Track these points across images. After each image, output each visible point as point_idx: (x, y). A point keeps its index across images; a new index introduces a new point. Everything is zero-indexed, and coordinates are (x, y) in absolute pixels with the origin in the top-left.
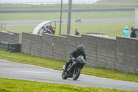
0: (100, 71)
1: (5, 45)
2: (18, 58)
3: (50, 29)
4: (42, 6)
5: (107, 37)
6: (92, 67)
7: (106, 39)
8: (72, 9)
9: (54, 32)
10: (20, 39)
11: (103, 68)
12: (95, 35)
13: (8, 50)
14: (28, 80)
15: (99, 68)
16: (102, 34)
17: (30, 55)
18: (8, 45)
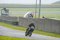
1: (11, 22)
2: (17, 28)
3: (31, 15)
5: (56, 19)
6: (49, 32)
7: (55, 20)
8: (41, 7)
9: (33, 17)
11: (54, 33)
12: (51, 18)
13: (13, 24)
14: (21, 37)
15: (52, 33)
16: (54, 18)
17: (22, 27)
18: (13, 22)
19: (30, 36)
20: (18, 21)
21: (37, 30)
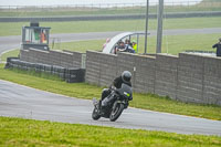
0: (209, 110)
1: (59, 71)
4: (115, 10)
10: (83, 62)
11: (214, 105)
15: (208, 105)
18: (65, 71)
20: (83, 67)
21: (153, 96)
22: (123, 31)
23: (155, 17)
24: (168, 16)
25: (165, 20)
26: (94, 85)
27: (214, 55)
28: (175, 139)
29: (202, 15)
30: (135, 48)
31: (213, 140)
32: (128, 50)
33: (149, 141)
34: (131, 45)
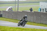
2: (1, 19)
15: (28, 22)
19: (23, 26)
20: (2, 14)
21: (17, 20)
22: (10, 6)
23: (17, 3)
24: (20, 3)
25: (19, 4)
26: (4, 18)
27: (30, 11)
28: (21, 29)
29: (27, 3)
30: (13, 10)
31: (29, 29)
32: (11, 10)
33: (16, 29)
34: (12, 9)
